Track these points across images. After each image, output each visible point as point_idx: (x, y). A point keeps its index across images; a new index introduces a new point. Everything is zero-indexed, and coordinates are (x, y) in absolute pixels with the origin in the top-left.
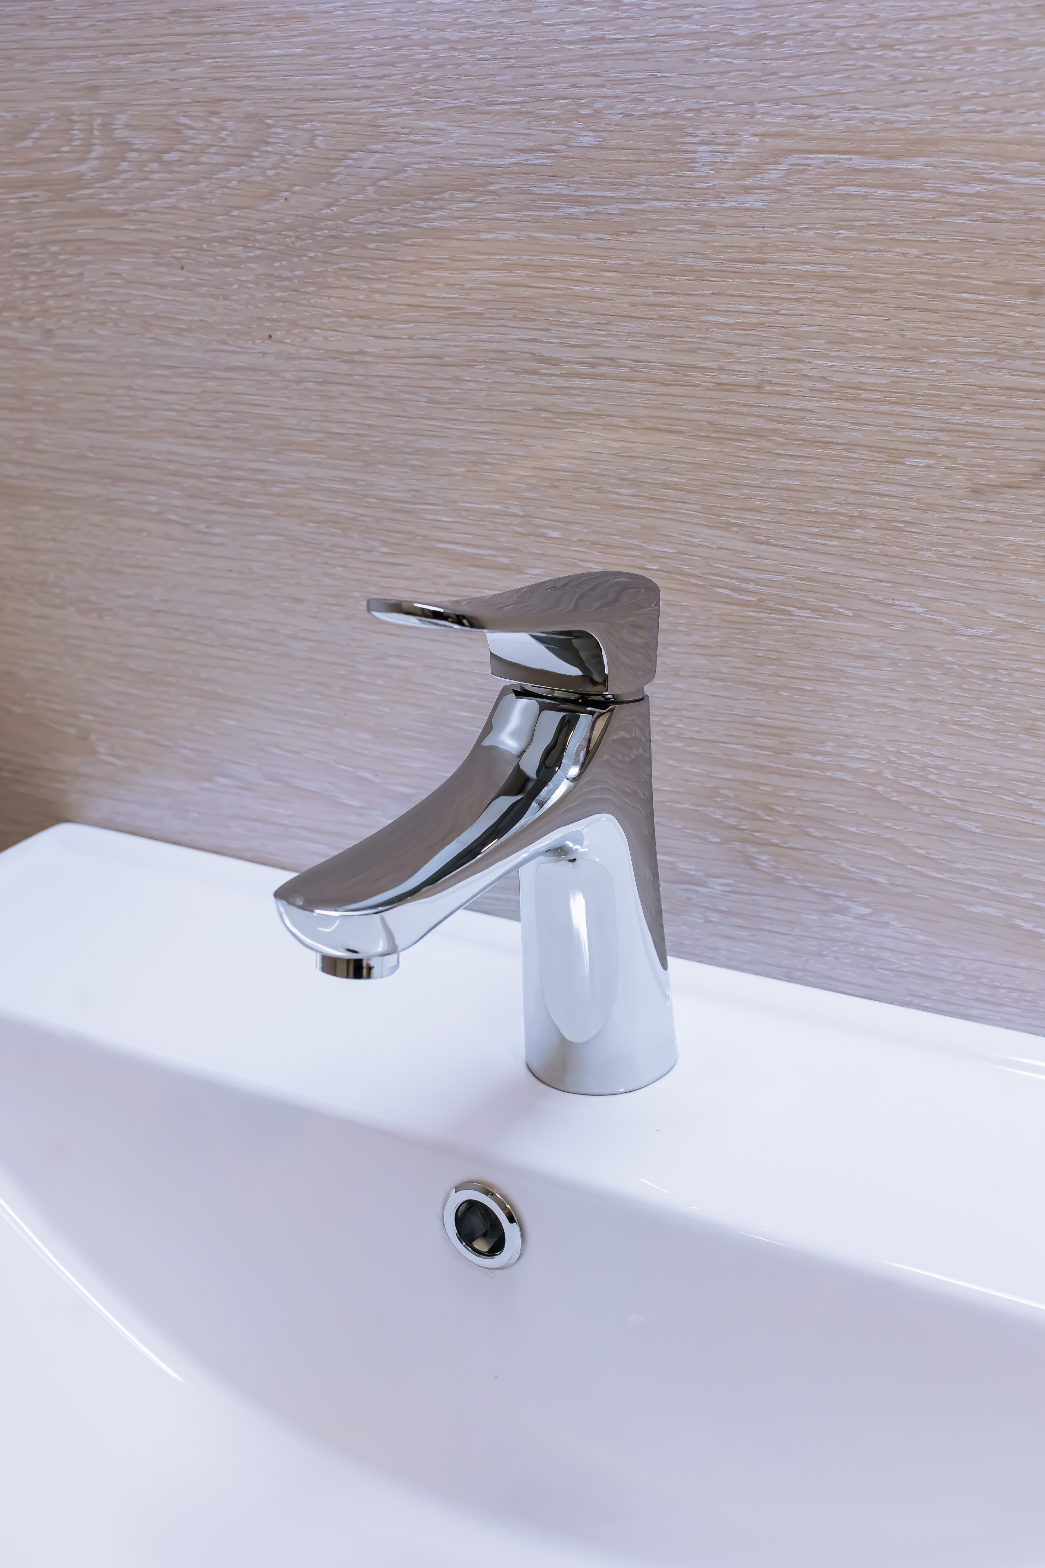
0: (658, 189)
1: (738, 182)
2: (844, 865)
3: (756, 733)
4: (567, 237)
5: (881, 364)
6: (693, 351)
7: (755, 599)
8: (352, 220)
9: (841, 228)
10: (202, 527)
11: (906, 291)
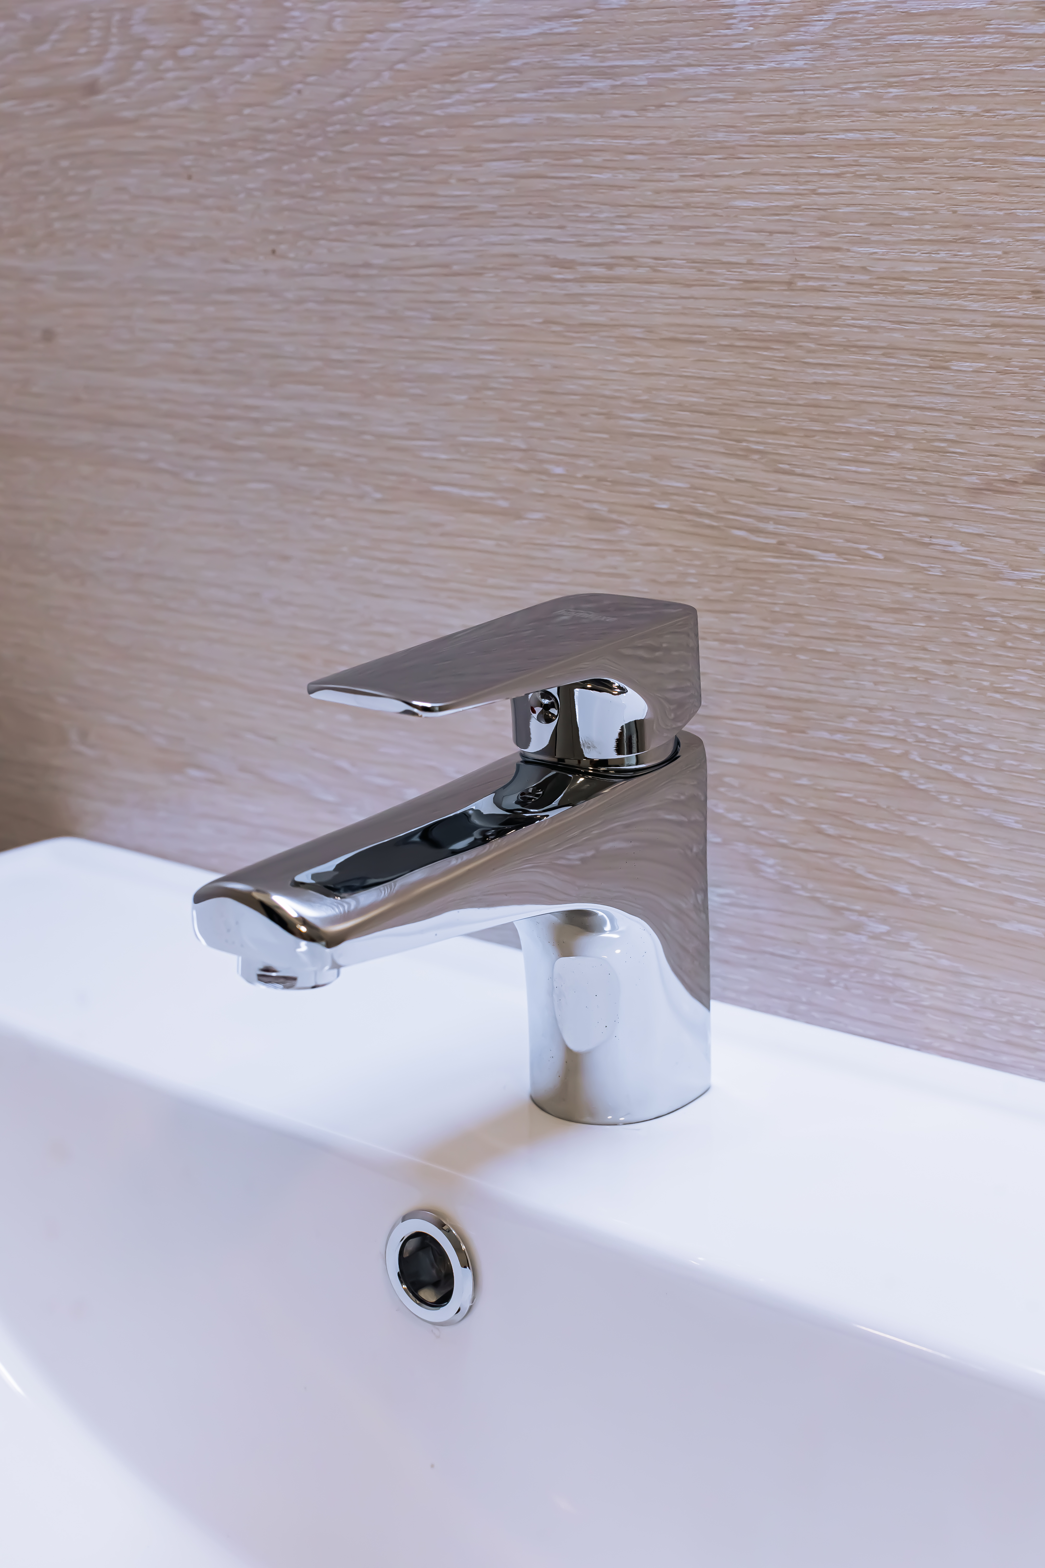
0: (691, 52)
1: (778, 39)
2: (860, 870)
3: (768, 707)
4: (589, 116)
5: (929, 248)
6: (719, 244)
7: (773, 541)
8: (366, 112)
9: (890, 85)
10: (190, 476)
11: (961, 158)
